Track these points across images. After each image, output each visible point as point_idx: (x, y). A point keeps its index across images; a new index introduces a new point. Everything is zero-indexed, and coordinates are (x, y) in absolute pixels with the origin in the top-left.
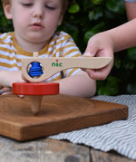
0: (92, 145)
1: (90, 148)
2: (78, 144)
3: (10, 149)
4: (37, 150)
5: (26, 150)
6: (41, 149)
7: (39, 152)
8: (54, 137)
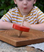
0: (42, 50)
1: (41, 50)
2: (37, 49)
3: (13, 49)
4: (22, 50)
5: (18, 50)
6: (23, 50)
7: (23, 51)
8: (29, 46)
